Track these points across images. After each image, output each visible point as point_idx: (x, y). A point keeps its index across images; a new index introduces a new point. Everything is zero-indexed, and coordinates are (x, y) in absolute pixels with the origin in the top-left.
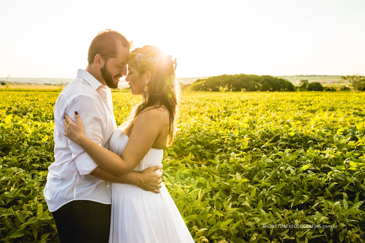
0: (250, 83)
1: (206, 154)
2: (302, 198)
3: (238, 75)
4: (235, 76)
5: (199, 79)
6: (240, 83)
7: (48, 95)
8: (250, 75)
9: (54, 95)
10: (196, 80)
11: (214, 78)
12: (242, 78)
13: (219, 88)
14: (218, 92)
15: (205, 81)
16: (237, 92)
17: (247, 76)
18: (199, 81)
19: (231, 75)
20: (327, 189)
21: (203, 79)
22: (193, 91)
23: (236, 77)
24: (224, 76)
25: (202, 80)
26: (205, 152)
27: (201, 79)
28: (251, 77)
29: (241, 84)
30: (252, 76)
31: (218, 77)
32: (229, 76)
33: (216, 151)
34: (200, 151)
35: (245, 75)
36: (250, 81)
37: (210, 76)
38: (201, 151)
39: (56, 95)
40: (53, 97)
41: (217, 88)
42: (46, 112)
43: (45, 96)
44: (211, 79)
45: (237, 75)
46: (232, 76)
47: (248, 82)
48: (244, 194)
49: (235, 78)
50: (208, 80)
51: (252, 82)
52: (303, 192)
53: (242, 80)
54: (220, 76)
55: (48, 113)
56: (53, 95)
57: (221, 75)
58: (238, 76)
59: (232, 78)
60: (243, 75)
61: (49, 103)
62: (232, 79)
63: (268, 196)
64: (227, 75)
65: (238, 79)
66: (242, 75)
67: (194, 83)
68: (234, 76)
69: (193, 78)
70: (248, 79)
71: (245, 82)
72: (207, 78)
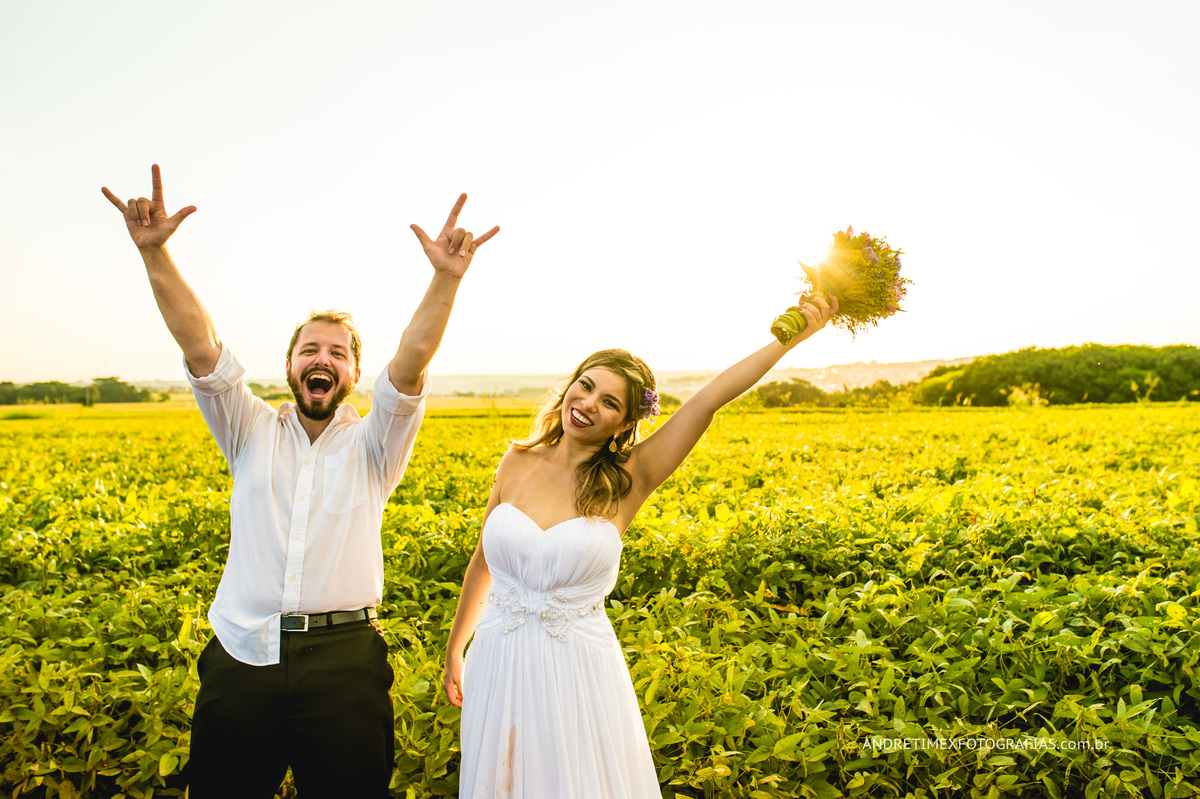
0: (1121, 372)
1: (812, 586)
2: (1024, 697)
3: (1077, 348)
4: (1065, 351)
5: (941, 365)
6: (1086, 375)
7: (455, 430)
8: (1121, 347)
9: (473, 427)
10: (933, 368)
11: (993, 363)
12: (1091, 359)
13: (1010, 392)
14: (1006, 408)
15: (960, 373)
16: (1070, 406)
17: (1109, 349)
18: (940, 372)
19: (1053, 350)
20: (1094, 675)
21: (957, 365)
22: (919, 407)
23: (1069, 354)
24: (1028, 354)
25: (953, 369)
26: (811, 581)
27: (948, 365)
28: (1122, 355)
29: (1089, 378)
30: (1126, 349)
31: (1007, 356)
32: (1044, 352)
33: (834, 577)
34: (797, 578)
35: (1102, 348)
36: (1121, 367)
37: (978, 355)
38: (799, 580)
39: (478, 429)
40: (470, 434)
41: (1001, 395)
42: (428, 480)
43: (446, 434)
44: (983, 366)
45: (1071, 348)
46: (1055, 354)
47: (1113, 370)
48: (866, 681)
49: (1066, 359)
50: (972, 367)
51: (1127, 370)
52: (1030, 683)
53: (1090, 365)
54: (1014, 355)
55: (432, 482)
56: (470, 429)
57: (1017, 351)
58: (1075, 351)
59: (1054, 358)
60: (1095, 350)
61: (449, 452)
62: (1057, 361)
63: (928, 688)
64: (1036, 350)
65: (1077, 363)
66: (1090, 346)
67: (924, 379)
68: (1062, 354)
69: (925, 363)
70: (1113, 359)
71: (1102, 372)
72: (969, 362)
